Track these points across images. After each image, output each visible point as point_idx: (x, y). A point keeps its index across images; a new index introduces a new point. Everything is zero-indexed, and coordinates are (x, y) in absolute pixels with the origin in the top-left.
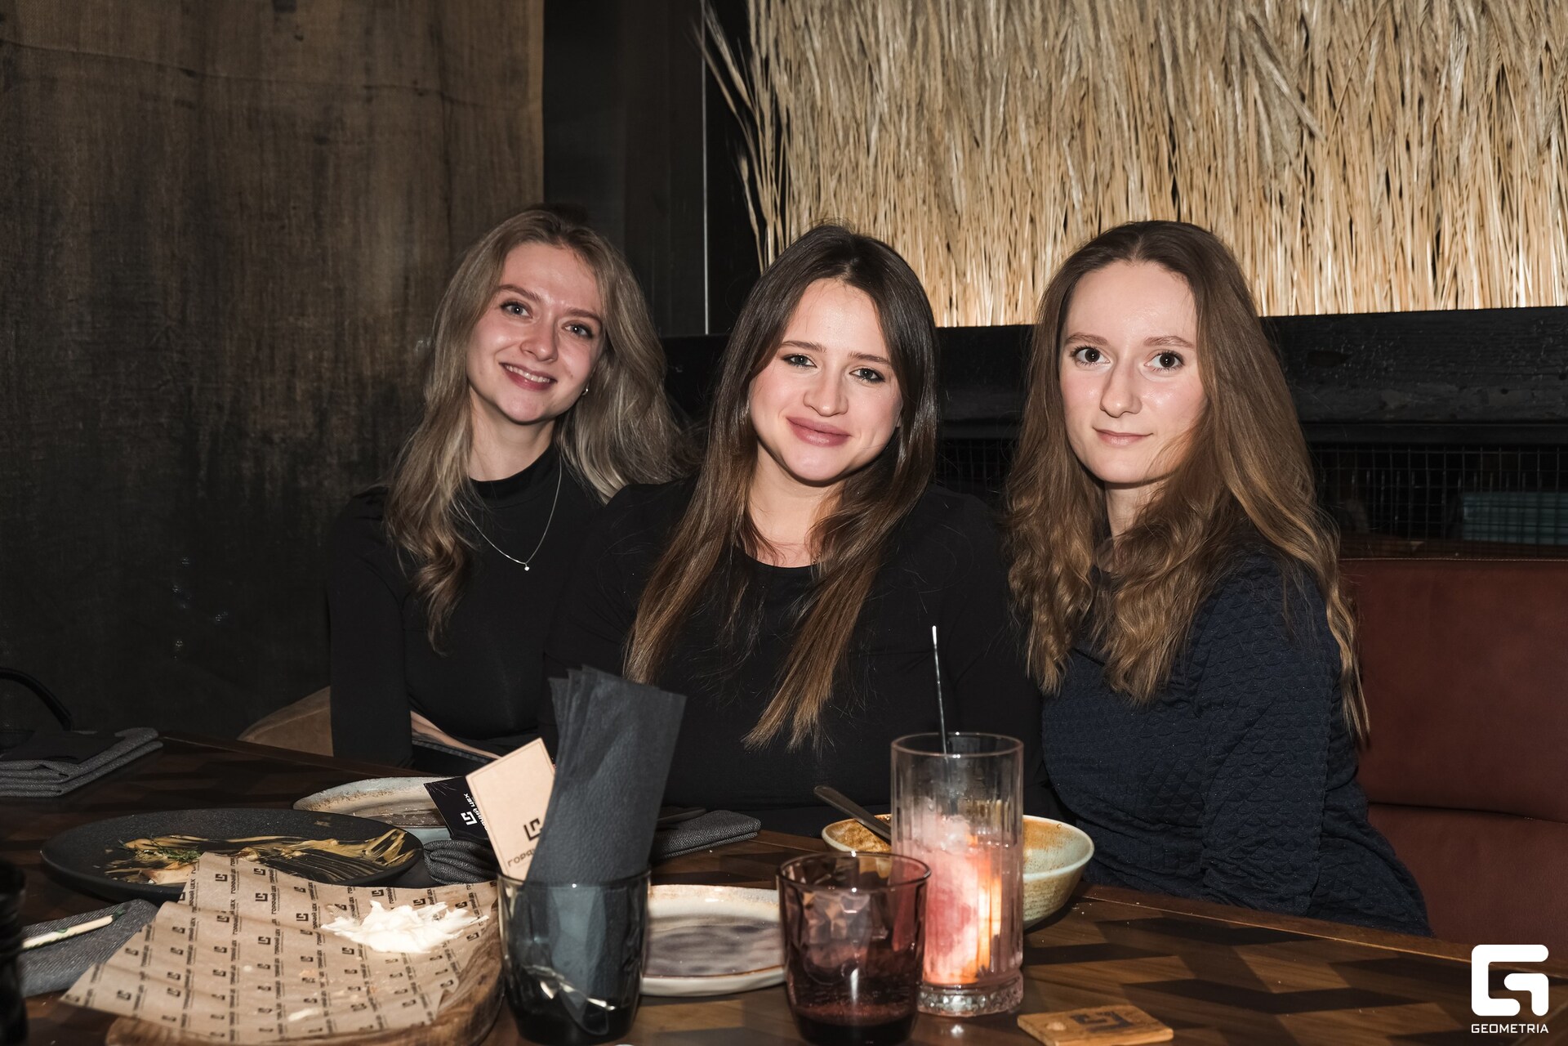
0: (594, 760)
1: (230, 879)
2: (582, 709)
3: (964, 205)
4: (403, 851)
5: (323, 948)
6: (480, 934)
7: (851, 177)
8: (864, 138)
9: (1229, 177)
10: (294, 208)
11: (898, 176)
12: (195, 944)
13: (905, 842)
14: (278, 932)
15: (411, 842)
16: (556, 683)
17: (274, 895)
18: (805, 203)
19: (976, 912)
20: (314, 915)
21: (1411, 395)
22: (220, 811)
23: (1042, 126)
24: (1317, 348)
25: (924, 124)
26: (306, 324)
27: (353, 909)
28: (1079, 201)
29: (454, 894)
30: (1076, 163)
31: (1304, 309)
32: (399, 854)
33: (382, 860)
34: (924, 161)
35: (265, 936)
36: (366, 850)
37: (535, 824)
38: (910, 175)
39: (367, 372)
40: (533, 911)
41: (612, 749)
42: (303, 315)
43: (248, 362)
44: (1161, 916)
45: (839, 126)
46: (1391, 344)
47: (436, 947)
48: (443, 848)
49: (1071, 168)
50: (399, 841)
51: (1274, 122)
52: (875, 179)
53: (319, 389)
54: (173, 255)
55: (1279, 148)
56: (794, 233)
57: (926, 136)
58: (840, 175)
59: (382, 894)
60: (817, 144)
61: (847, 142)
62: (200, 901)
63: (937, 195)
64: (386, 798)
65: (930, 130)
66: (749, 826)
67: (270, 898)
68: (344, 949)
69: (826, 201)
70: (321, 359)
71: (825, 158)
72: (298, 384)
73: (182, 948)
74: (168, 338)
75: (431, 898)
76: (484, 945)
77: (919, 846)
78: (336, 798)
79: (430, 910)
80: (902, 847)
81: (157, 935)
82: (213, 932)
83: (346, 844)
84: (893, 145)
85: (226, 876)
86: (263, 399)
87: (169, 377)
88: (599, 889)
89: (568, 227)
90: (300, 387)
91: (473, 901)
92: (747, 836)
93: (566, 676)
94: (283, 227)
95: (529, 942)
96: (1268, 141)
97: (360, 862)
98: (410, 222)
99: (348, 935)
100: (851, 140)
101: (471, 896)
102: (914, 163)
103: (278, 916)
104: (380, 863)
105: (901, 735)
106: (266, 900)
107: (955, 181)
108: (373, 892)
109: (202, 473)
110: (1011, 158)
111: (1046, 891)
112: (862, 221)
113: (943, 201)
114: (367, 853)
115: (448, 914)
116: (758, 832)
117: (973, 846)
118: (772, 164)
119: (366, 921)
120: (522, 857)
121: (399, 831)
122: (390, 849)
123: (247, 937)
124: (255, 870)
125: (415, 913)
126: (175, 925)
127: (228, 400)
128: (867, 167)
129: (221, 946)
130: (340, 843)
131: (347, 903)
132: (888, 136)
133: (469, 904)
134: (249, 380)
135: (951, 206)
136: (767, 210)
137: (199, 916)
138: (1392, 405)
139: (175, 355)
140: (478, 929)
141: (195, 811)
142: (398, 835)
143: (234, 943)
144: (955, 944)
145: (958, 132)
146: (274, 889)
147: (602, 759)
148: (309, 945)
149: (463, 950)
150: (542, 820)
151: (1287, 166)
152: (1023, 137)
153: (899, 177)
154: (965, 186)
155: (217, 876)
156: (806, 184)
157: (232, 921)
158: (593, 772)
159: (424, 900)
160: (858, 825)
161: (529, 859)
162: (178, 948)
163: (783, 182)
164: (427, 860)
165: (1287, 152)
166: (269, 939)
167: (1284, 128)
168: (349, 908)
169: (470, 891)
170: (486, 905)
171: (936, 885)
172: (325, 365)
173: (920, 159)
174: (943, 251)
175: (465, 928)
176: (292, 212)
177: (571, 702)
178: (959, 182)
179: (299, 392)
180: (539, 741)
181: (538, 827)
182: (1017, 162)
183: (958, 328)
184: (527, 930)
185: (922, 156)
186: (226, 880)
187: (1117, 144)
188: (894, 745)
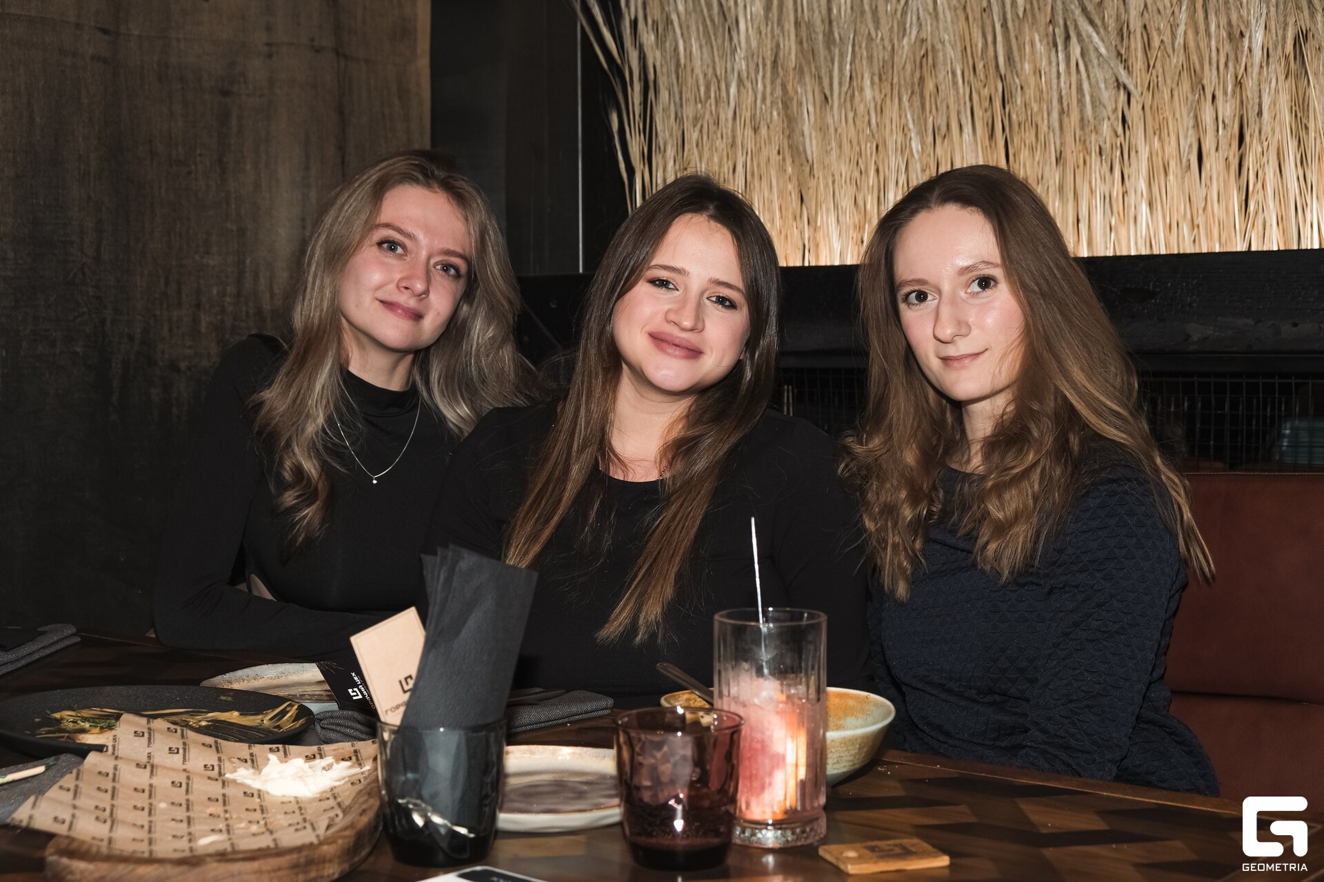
0: (459, 623)
1: (146, 735)
2: (448, 580)
3: (815, 155)
4: (296, 719)
5: (227, 791)
6: (362, 780)
7: (712, 128)
8: (724, 94)
9: (1053, 131)
10: (200, 155)
11: (755, 128)
12: (117, 786)
13: (725, 699)
14: (188, 778)
15: (304, 712)
16: (427, 559)
17: (185, 749)
18: (670, 152)
19: (783, 758)
20: (220, 766)
21: (1212, 328)
22: (135, 688)
23: (885, 83)
24: (1128, 286)
25: (779, 81)
26: (211, 262)
27: (253, 762)
28: (918, 152)
29: (341, 751)
30: (916, 117)
31: (1121, 249)
32: (293, 722)
33: (279, 727)
34: (779, 114)
35: (177, 781)
36: (265, 720)
37: (409, 680)
38: (766, 127)
39: (267, 306)
40: (406, 752)
41: (474, 614)
42: (208, 253)
43: (157, 296)
44: (956, 775)
45: (701, 81)
46: (1194, 282)
47: (325, 792)
48: (331, 717)
49: (910, 122)
50: (293, 711)
51: (1093, 80)
52: (734, 130)
53: (222, 321)
54: (89, 197)
55: (1098, 103)
56: (660, 181)
57: (780, 92)
58: (702, 126)
59: (278, 750)
60: (681, 99)
61: (708, 97)
62: (120, 753)
63: (790, 147)
64: (283, 681)
65: (784, 86)
66: (603, 704)
67: (181, 751)
68: (245, 793)
69: (689, 150)
70: (224, 295)
71: (689, 111)
72: (203, 317)
73: (107, 788)
74: (84, 274)
75: (320, 754)
76: (366, 788)
77: (736, 702)
78: (237, 680)
79: (319, 763)
80: (722, 703)
81: (85, 776)
82: (132, 777)
83: (247, 715)
84: (750, 100)
85: (143, 733)
86: (171, 330)
87: (85, 310)
88: (462, 732)
89: (442, 174)
90: (205, 319)
91: (357, 756)
92: (601, 713)
93: (436, 554)
94: (190, 173)
95: (402, 778)
96: (1088, 98)
97: (259, 729)
98: (307, 168)
99: (249, 782)
100: (713, 95)
101: (355, 752)
102: (769, 116)
103: (188, 766)
104: (276, 730)
105: (723, 609)
106: (178, 753)
107: (806, 133)
108: (270, 749)
109: (115, 398)
110: (858, 112)
111: (851, 748)
112: (722, 170)
113: (796, 151)
114: (265, 722)
115: (335, 766)
116: (611, 709)
117: (782, 702)
118: (640, 116)
119: (265, 771)
120: (397, 707)
121: (293, 703)
122: (285, 718)
123: (162, 781)
124: (168, 729)
125: (307, 765)
126: (100, 770)
127: (139, 331)
128: (727, 120)
129: (140, 787)
130: (241, 715)
131: (248, 757)
132: (745, 92)
133: (354, 758)
134: (158, 313)
135: (803, 156)
136: (635, 159)
137: (121, 764)
138: (1195, 338)
139: (90, 289)
140: (361, 777)
141: (113, 688)
142: (293, 706)
143: (151, 786)
144: (767, 785)
145: (809, 88)
146: (184, 744)
147: (465, 623)
148: (215, 789)
149: (347, 793)
150: (414, 676)
151: (1106, 120)
152: (868, 92)
153: (756, 130)
154: (816, 137)
155: (135, 732)
156: (671, 135)
157: (149, 768)
158: (458, 633)
159: (314, 755)
160: (693, 696)
161: (402, 709)
162: (103, 787)
163: (649, 133)
164: (318, 728)
165: (1105, 107)
166: (181, 784)
167: (1102, 86)
168: (249, 761)
169: (354, 748)
170: (368, 758)
171: (750, 735)
172: (228, 299)
173: (775, 113)
174: (795, 197)
175: (349, 777)
176: (198, 159)
177: (439, 576)
178: (811, 134)
179: (203, 323)
180: (413, 609)
181: (411, 683)
182: (863, 116)
183: (809, 267)
184: (401, 768)
185: (778, 109)
186: (143, 736)
187: (952, 101)
188: (717, 617)
